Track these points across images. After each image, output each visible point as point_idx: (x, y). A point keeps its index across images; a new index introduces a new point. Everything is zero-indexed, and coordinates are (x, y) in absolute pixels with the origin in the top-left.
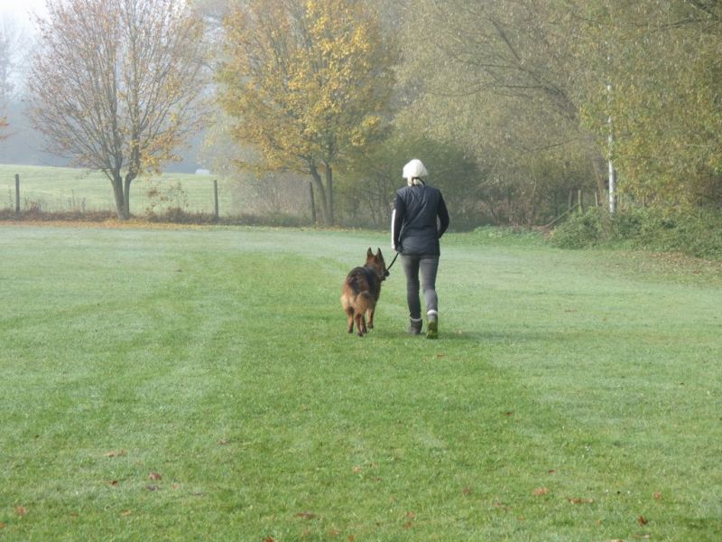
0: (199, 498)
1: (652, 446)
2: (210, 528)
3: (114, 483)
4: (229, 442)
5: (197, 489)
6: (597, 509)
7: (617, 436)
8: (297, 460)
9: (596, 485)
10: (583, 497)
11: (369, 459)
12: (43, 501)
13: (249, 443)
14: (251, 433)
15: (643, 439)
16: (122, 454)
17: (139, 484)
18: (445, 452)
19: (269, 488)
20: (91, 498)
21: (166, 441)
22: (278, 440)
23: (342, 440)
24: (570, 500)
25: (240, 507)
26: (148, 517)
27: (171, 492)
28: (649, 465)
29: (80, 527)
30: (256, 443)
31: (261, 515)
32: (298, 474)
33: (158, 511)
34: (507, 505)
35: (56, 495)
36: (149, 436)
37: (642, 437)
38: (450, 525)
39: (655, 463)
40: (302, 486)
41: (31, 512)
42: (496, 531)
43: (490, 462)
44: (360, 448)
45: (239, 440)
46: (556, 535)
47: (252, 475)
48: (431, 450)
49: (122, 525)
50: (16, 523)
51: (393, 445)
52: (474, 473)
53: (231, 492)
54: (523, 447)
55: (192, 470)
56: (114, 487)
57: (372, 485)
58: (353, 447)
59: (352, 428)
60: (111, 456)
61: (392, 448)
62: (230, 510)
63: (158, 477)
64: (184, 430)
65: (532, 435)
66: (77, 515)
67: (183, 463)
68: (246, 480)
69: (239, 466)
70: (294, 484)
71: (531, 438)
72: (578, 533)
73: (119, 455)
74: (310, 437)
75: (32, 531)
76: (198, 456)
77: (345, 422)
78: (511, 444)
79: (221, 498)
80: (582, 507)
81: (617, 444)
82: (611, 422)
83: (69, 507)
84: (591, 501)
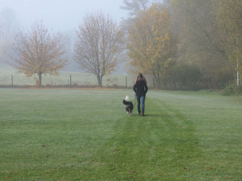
0: (103, 167)
1: (236, 153)
2: (104, 175)
3: (80, 162)
4: (115, 151)
5: (103, 164)
6: (215, 170)
7: (226, 150)
8: (133, 156)
9: (217, 163)
10: (213, 167)
11: (154, 156)
12: (59, 167)
13: (121, 151)
14: (122, 148)
15: (234, 151)
16: (84, 154)
17: (87, 163)
18: (176, 154)
19: (123, 164)
20: (73, 166)
21: (97, 150)
22: (129, 150)
23: (147, 150)
24: (208, 168)
25: (114, 169)
26: (87, 172)
27: (95, 165)
28: (234, 158)
29: (67, 175)
30: (123, 151)
31: (119, 172)
32: (133, 160)
33: (91, 170)
34: (190, 169)
35: (63, 166)
36: (93, 149)
37: (234, 150)
38: (172, 175)
39: (236, 157)
40: (133, 163)
41: (55, 170)
42: (185, 177)
43: (188, 157)
44: (152, 153)
45: (118, 150)
46: (202, 178)
47: (119, 160)
48: (172, 153)
49: (79, 174)
50: (50, 174)
51: (162, 152)
52: (183, 160)
53: (112, 165)
54: (199, 152)
55: (103, 159)
56: (80, 163)
57: (153, 163)
58: (150, 152)
59: (151, 147)
60: (81, 154)
61: (161, 153)
62: (111, 170)
63: (93, 161)
64: (103, 147)
65: (202, 149)
66: (67, 171)
67: (101, 157)
68: (118, 161)
69: (116, 158)
70: (131, 163)
71: (202, 150)
72: (208, 177)
73: (83, 154)
74: (138, 150)
75: (54, 176)
76: (105, 155)
77: (149, 145)
78: (195, 152)
79: (109, 167)
80: (211, 170)
81: (226, 152)
82: (226, 145)
83: (66, 169)
84: (214, 168)
